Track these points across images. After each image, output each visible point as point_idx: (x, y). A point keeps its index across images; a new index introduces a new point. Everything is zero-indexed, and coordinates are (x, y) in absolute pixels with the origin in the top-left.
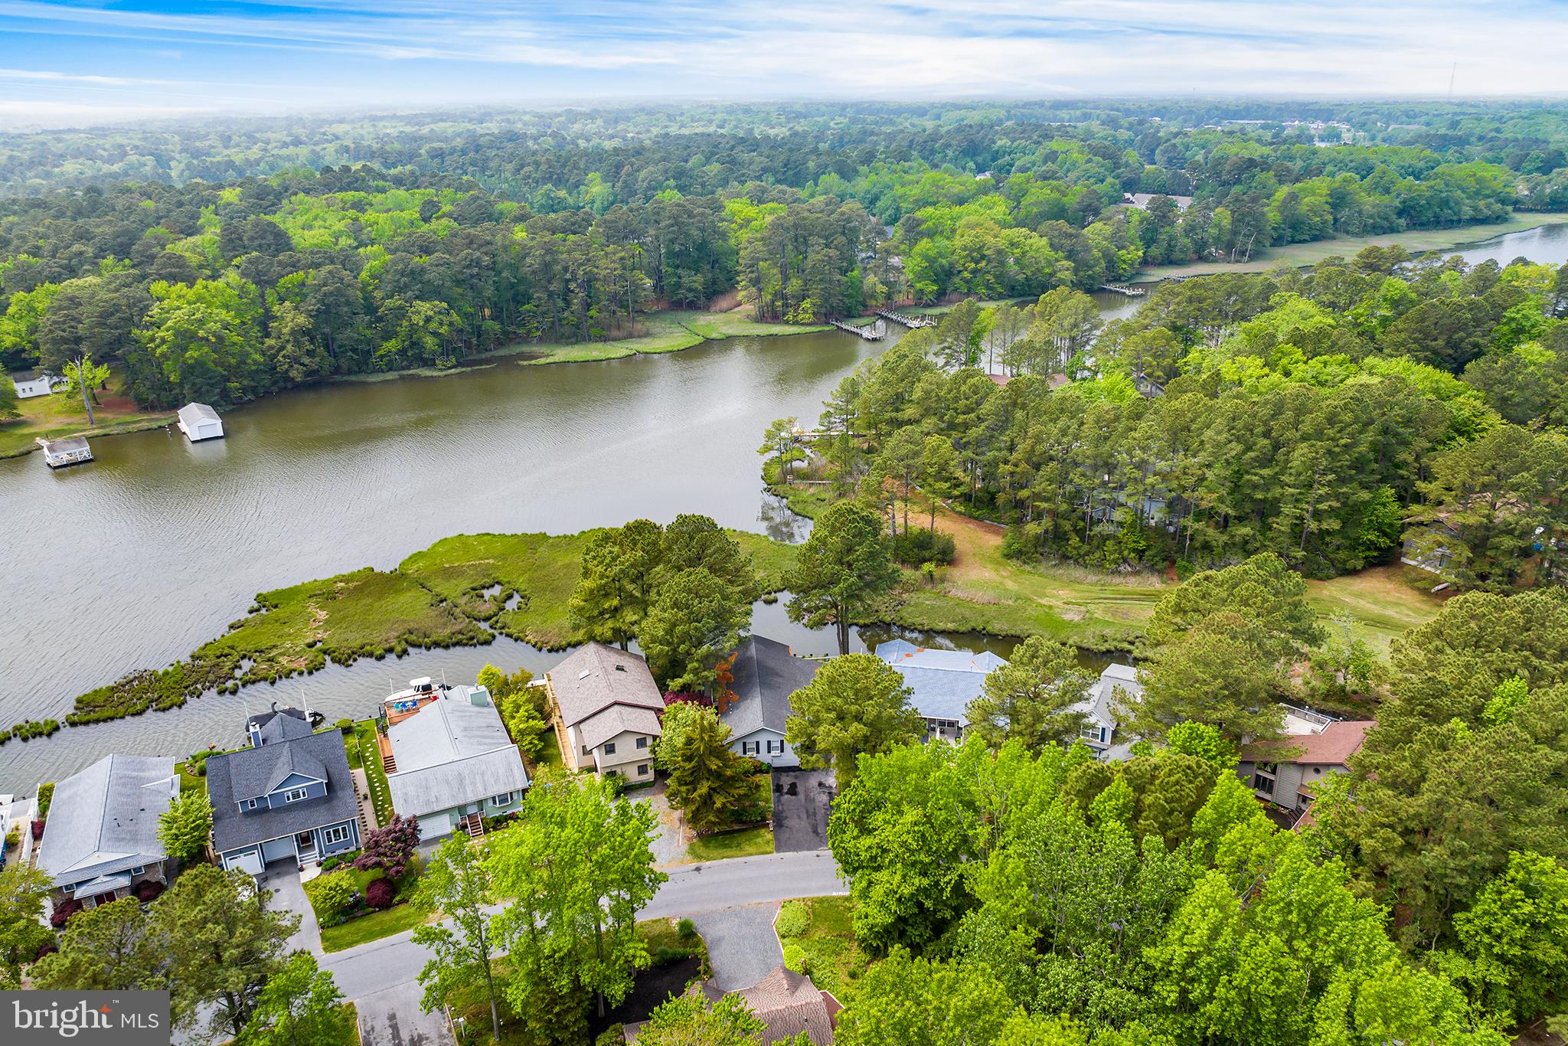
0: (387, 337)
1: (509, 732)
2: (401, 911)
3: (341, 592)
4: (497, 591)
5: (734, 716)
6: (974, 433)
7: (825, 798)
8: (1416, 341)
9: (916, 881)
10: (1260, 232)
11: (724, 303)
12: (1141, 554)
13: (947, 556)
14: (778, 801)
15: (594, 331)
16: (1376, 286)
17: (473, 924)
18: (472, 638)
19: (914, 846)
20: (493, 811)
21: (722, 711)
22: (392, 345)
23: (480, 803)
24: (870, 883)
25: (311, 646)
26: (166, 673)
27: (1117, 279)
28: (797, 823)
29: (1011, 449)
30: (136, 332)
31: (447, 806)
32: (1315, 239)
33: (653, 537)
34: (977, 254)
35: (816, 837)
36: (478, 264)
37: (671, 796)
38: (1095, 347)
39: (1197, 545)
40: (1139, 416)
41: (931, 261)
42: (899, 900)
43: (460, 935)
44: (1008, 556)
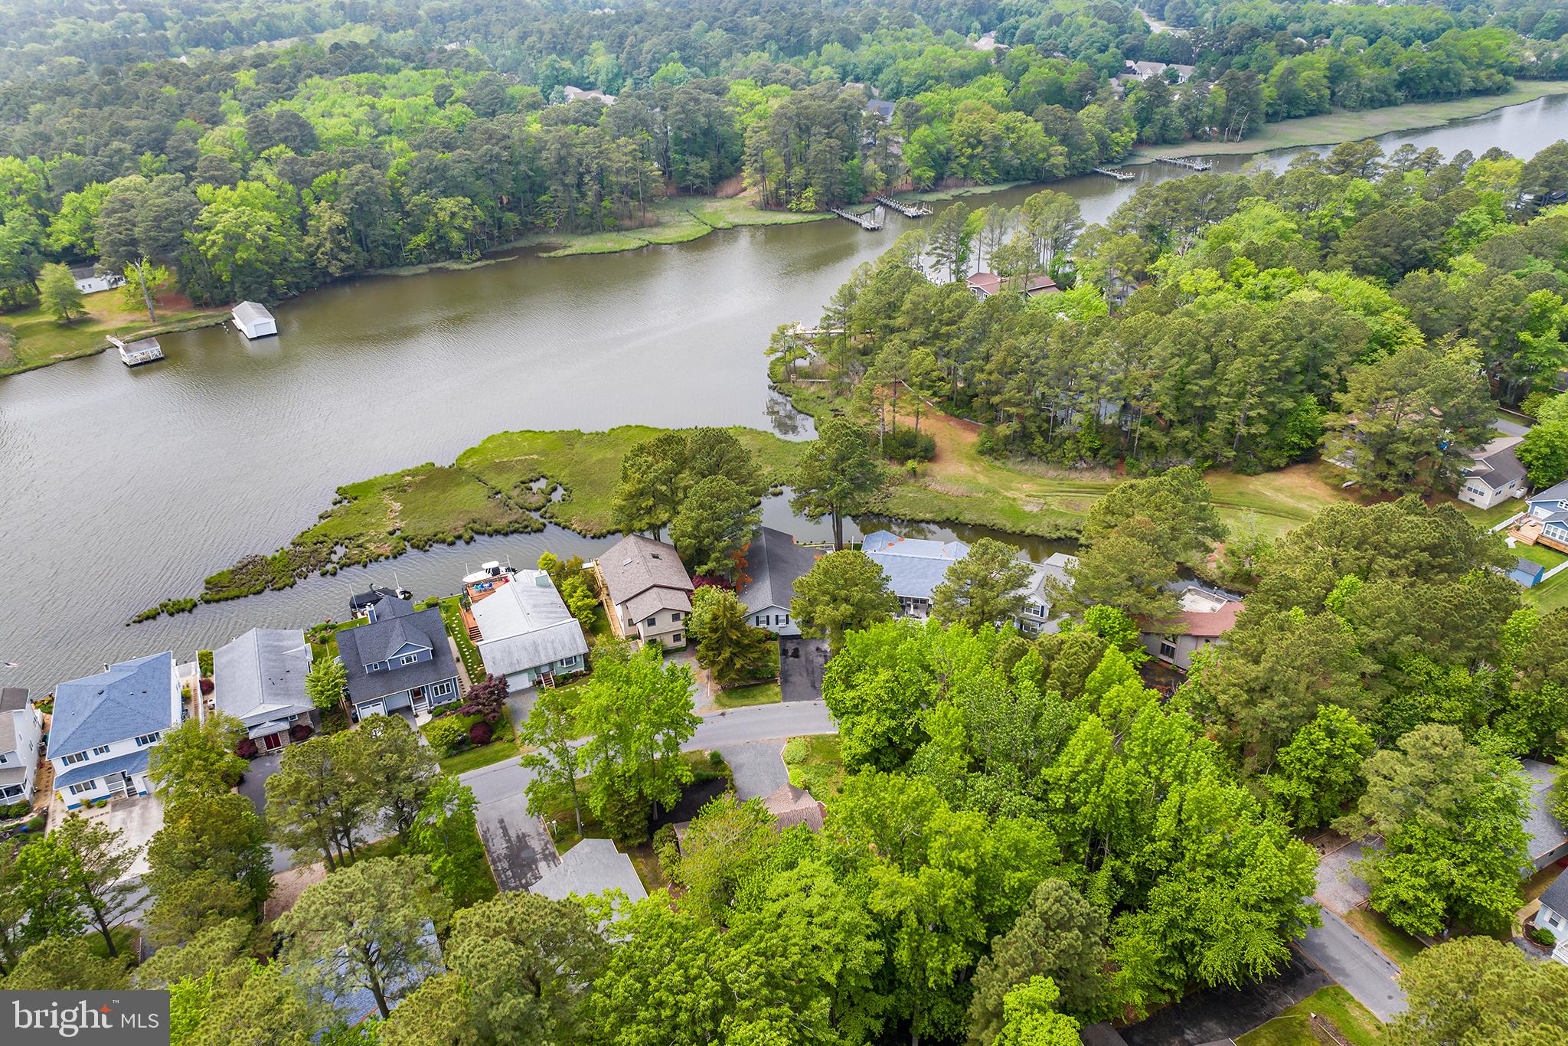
0: (416, 229)
1: (568, 607)
2: (498, 746)
3: (409, 485)
4: (542, 484)
5: (749, 595)
6: (955, 343)
7: (821, 660)
8: (1367, 247)
9: (887, 723)
10: (1254, 110)
11: (729, 188)
12: (1095, 452)
13: (929, 453)
14: (784, 663)
15: (607, 221)
16: (1342, 188)
17: (563, 753)
18: (526, 527)
19: (886, 697)
20: (561, 671)
21: (739, 590)
22: (420, 239)
23: (551, 665)
24: (854, 724)
25: (392, 533)
26: (274, 559)
27: (1110, 161)
28: (800, 680)
29: (987, 358)
30: (188, 235)
31: (527, 667)
32: (1311, 114)
33: (680, 448)
34: (974, 140)
35: (814, 690)
36: (498, 157)
37: (701, 659)
38: (1077, 246)
39: (1144, 445)
40: (1098, 333)
41: (928, 147)
42: (874, 736)
43: (554, 762)
44: (982, 453)
